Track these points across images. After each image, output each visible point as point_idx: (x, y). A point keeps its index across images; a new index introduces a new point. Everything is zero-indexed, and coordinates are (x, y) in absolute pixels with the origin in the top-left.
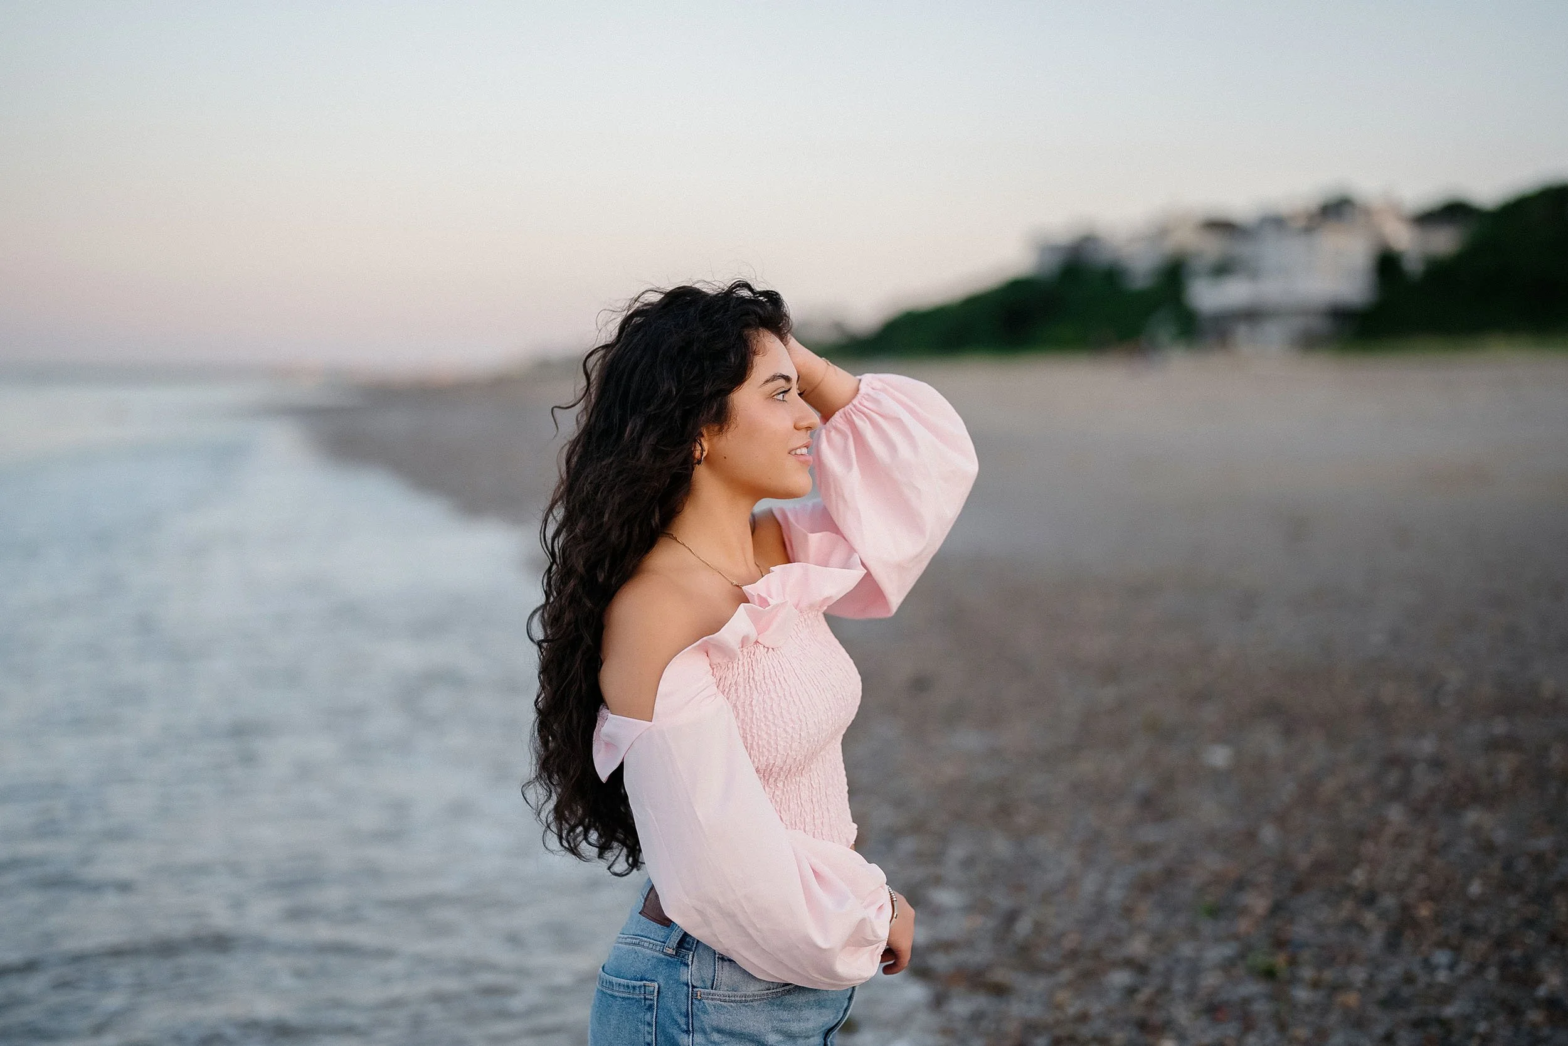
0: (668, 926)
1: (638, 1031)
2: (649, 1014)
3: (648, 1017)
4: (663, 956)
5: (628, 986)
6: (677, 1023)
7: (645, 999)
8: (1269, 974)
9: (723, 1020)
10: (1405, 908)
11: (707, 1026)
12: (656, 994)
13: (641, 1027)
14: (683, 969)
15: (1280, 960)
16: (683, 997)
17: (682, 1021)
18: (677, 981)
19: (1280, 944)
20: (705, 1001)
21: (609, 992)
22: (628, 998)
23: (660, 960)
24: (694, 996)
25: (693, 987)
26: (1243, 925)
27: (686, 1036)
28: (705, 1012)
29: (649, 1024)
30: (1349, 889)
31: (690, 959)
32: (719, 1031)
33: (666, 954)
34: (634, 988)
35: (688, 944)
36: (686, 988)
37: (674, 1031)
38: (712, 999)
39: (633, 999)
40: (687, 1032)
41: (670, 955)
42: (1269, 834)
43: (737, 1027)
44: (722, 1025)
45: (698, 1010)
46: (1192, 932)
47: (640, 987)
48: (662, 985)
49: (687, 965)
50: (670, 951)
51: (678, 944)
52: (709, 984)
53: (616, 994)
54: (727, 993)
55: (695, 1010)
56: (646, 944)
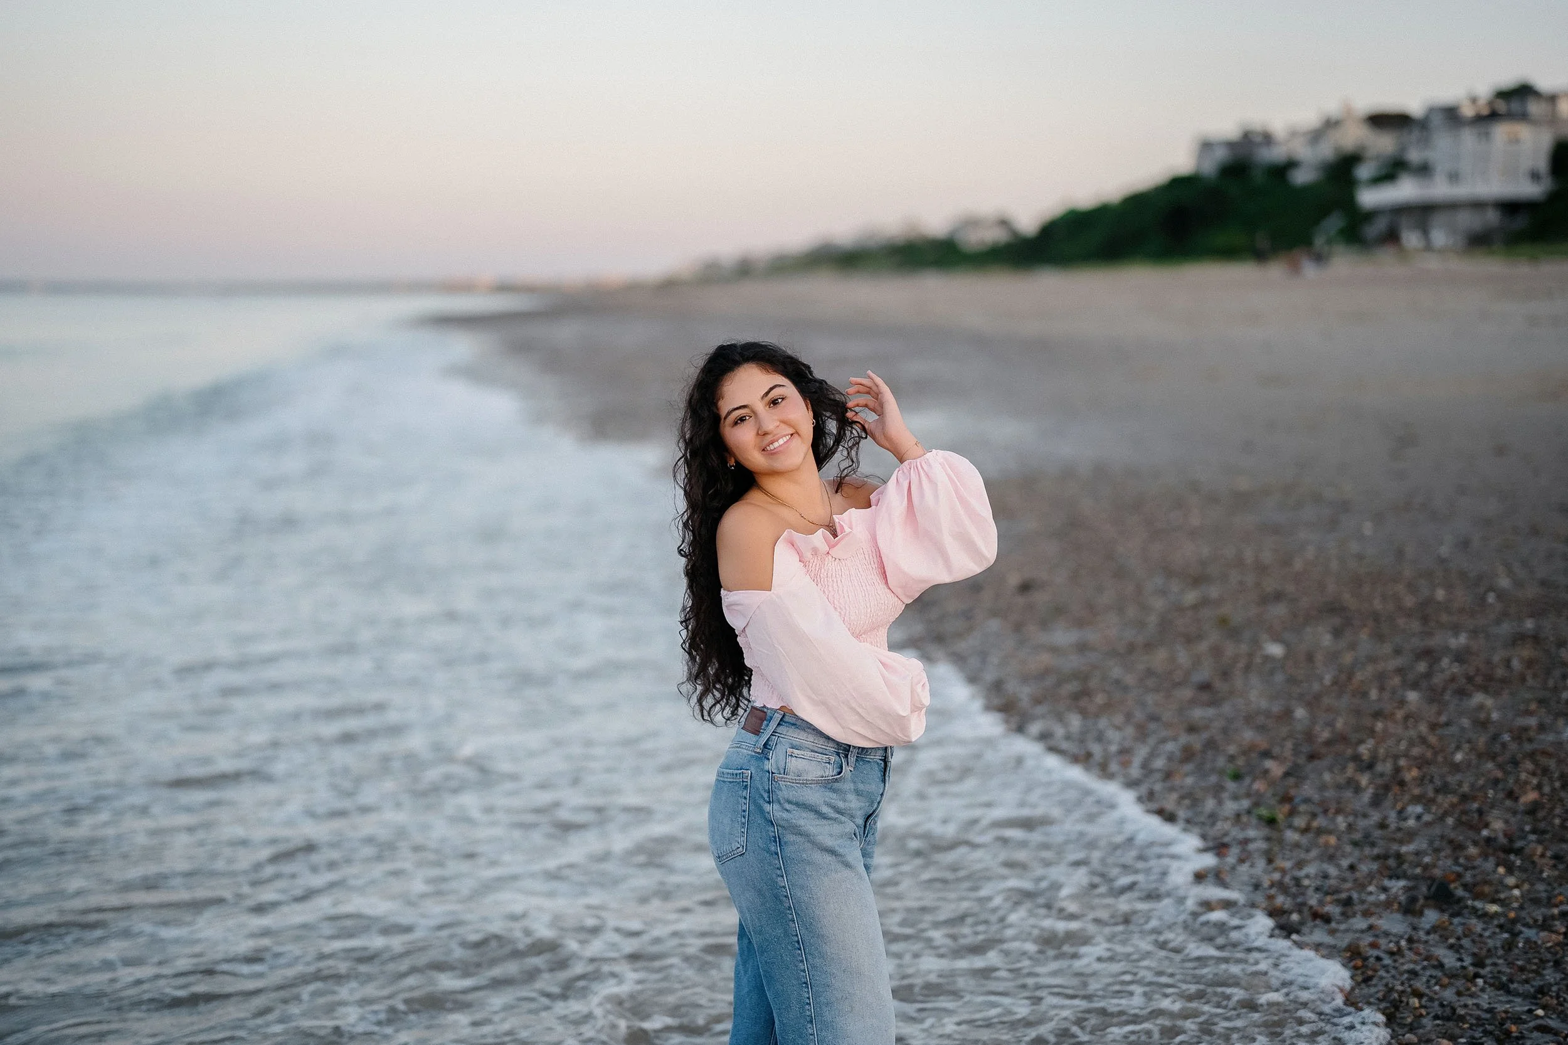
0: (758, 735)
1: (738, 803)
2: (745, 791)
3: (744, 794)
4: (754, 754)
5: (733, 774)
6: (762, 796)
7: (743, 782)
8: (1271, 822)
9: (792, 795)
10: (1397, 770)
11: (781, 799)
12: (749, 778)
13: (740, 800)
14: (766, 762)
15: (1283, 810)
16: (766, 780)
17: (766, 795)
18: (762, 770)
19: (1286, 799)
20: (780, 782)
21: (721, 779)
22: (733, 782)
23: (752, 756)
24: (773, 779)
25: (773, 773)
26: (1259, 786)
27: (769, 805)
28: (781, 790)
29: (745, 798)
30: (1356, 758)
31: (771, 755)
32: (790, 802)
33: (756, 752)
34: (736, 774)
35: (770, 746)
36: (768, 774)
37: (761, 802)
38: (784, 781)
39: (736, 782)
40: (769, 802)
41: (758, 753)
42: (1300, 713)
43: (801, 800)
44: (791, 798)
45: (775, 788)
46: (1217, 791)
47: (740, 773)
48: (753, 772)
49: (769, 759)
50: (758, 750)
51: (764, 745)
52: (782, 772)
53: (726, 780)
54: (793, 778)
55: (773, 788)
56: (744, 747)
